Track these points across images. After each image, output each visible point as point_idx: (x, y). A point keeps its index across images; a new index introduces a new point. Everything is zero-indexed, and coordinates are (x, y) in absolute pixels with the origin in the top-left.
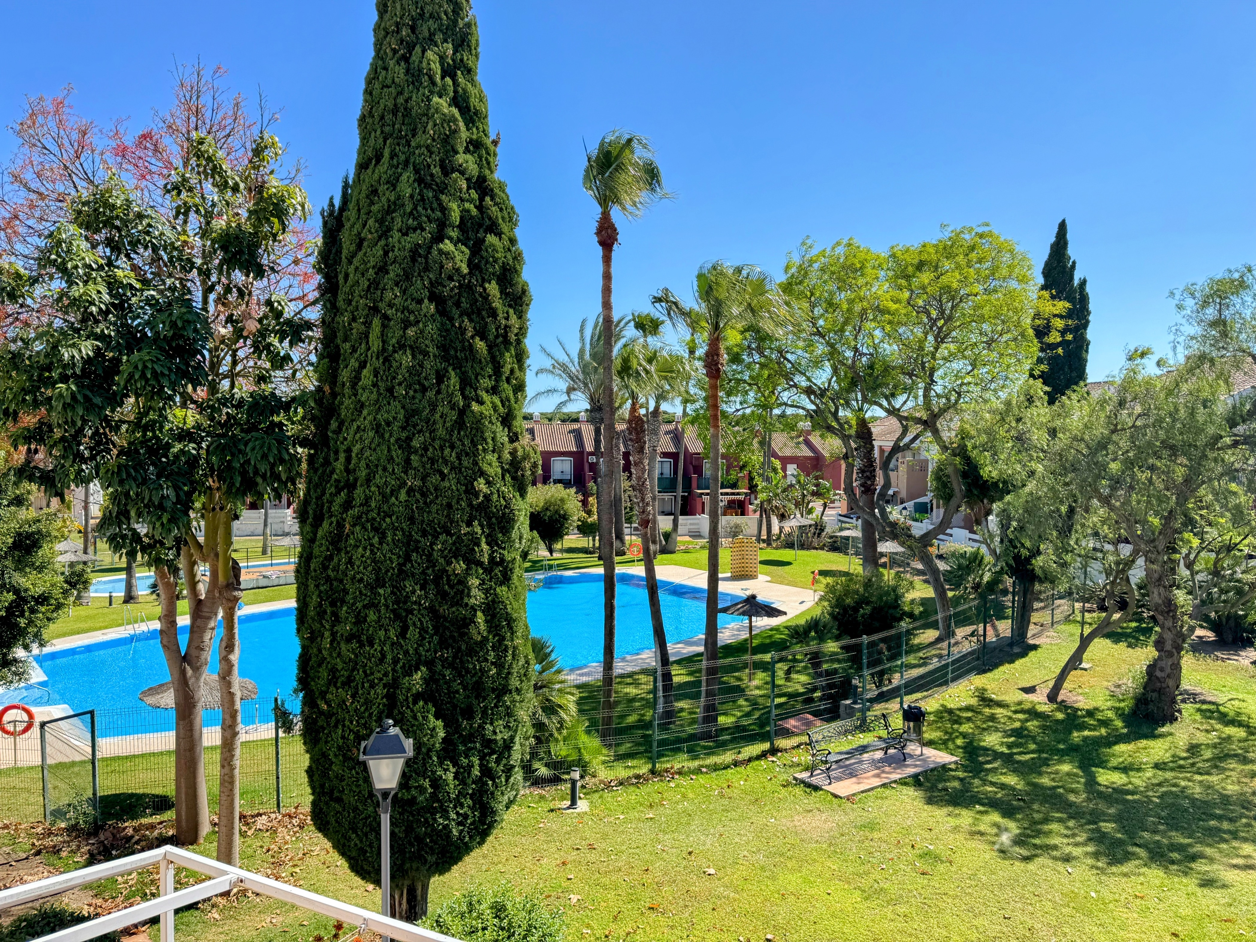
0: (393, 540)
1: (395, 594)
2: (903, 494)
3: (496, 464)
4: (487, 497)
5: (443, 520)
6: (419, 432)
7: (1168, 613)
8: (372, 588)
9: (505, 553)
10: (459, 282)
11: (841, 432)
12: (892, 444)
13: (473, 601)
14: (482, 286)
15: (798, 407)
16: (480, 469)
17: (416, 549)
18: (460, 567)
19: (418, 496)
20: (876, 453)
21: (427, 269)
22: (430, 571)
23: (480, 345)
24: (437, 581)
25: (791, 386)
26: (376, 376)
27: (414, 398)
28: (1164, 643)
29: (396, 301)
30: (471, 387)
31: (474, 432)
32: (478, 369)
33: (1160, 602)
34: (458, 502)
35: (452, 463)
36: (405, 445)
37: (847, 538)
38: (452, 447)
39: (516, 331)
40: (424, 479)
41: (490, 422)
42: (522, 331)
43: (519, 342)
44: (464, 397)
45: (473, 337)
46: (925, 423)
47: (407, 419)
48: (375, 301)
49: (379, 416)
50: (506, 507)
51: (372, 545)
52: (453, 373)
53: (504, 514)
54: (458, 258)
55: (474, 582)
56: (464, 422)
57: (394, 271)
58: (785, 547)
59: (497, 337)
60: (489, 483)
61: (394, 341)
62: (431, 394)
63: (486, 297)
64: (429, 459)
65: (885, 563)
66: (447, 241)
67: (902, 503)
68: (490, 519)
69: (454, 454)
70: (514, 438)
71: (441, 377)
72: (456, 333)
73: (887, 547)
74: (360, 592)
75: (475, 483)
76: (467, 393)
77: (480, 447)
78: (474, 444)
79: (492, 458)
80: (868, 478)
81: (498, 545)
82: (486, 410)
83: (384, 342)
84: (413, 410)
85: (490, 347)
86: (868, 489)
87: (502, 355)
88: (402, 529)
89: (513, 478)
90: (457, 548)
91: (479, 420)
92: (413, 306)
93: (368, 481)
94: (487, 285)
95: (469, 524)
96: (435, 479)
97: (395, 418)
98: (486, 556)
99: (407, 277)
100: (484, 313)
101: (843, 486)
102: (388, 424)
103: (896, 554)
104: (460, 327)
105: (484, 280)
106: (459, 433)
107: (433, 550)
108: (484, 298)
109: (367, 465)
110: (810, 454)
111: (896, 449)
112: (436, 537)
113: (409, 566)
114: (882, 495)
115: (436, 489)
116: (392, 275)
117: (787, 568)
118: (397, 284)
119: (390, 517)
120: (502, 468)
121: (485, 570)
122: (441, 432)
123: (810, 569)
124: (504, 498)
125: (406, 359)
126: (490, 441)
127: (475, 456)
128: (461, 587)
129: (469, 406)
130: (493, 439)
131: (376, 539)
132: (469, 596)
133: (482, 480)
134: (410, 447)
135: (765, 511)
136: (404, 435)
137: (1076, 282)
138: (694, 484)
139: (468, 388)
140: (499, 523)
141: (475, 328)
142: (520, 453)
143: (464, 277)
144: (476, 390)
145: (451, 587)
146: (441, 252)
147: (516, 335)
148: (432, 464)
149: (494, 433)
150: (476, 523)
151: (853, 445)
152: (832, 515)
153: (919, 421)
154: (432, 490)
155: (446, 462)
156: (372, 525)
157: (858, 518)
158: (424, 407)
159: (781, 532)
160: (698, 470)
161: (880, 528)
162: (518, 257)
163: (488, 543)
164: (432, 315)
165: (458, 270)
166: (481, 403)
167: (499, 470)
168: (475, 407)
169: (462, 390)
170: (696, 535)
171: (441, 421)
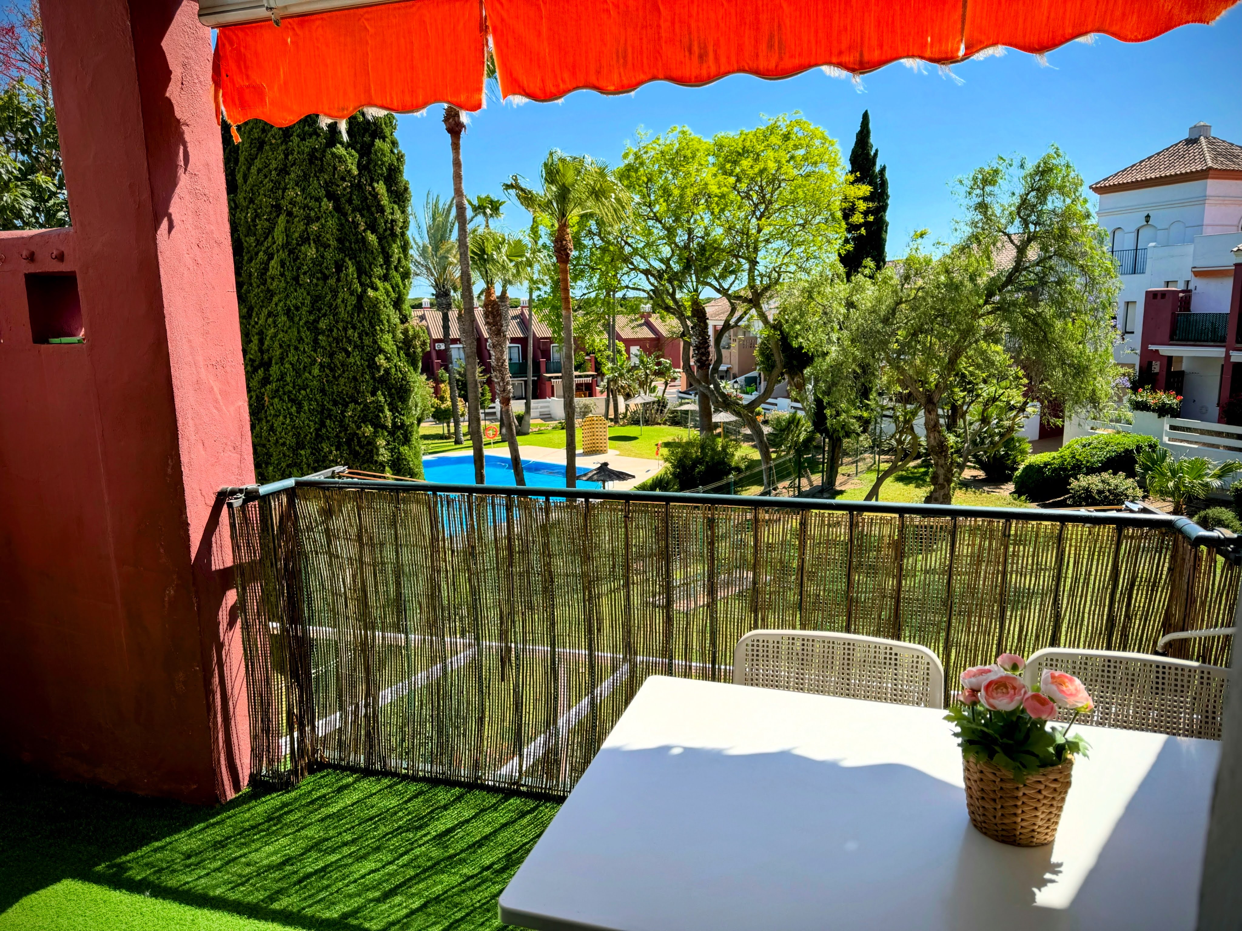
0: (309, 409)
1: (314, 454)
2: (735, 370)
3: (391, 342)
4: (387, 371)
5: (351, 391)
6: (325, 315)
7: (941, 453)
8: (294, 450)
9: (405, 418)
10: (350, 181)
11: (678, 311)
12: (722, 323)
13: (381, 458)
14: (371, 185)
15: (639, 290)
16: (379, 347)
17: (329, 416)
18: (368, 430)
19: (327, 371)
20: (711, 331)
21: (322, 170)
22: (342, 435)
23: (372, 238)
24: (349, 442)
25: (632, 269)
26: (283, 266)
27: (317, 285)
28: (938, 478)
29: (299, 199)
30: (366, 275)
31: (371, 314)
32: (371, 259)
33: (935, 444)
34: (362, 376)
35: (355, 342)
36: (313, 327)
37: (686, 412)
38: (354, 328)
39: (401, 225)
40: (331, 355)
41: (385, 306)
42: (405, 225)
43: (403, 234)
44: (362, 284)
45: (364, 231)
46: (750, 301)
47: (313, 303)
48: (277, 199)
49: (288, 302)
50: (402, 379)
51: (291, 414)
52: (350, 263)
53: (401, 385)
54: (349, 161)
55: (381, 442)
56: (362, 307)
57: (295, 173)
58: (632, 424)
59: (385, 230)
60: (388, 359)
61: (297, 235)
62: (332, 281)
63: (375, 196)
64: (334, 339)
65: (719, 433)
66: (339, 146)
67: (734, 378)
68: (390, 389)
69: (356, 335)
70: (404, 319)
71: (339, 267)
72: (350, 228)
73: (721, 417)
74: (284, 455)
75: (377, 359)
76: (363, 280)
77: (378, 328)
78: (372, 326)
79: (388, 337)
80: (703, 354)
81: (398, 412)
82: (380, 295)
83: (287, 236)
84: (317, 296)
85: (380, 239)
86: (703, 364)
87: (390, 246)
88: (316, 400)
89: (407, 355)
90: (364, 415)
91: (375, 304)
92: (312, 204)
93: (282, 359)
94: (376, 185)
95: (373, 394)
96: (341, 356)
97: (303, 304)
98: (389, 420)
99: (305, 178)
100: (373, 209)
101: (682, 364)
102: (297, 308)
103: (729, 423)
104: (353, 221)
105: (372, 180)
106: (358, 316)
107: (344, 417)
108: (373, 196)
109: (281, 346)
110: (651, 335)
111: (727, 326)
112: (346, 406)
113: (324, 431)
114: (716, 369)
115: (342, 365)
116: (293, 175)
117: (633, 442)
118: (297, 185)
119: (305, 390)
120: (397, 346)
121: (389, 432)
122: (343, 315)
123: (654, 442)
124: (401, 371)
125: (311, 252)
126: (385, 322)
127: (374, 336)
128: (370, 447)
129: (364, 292)
130: (388, 321)
131: (294, 408)
132: (378, 455)
133: (382, 356)
134: (316, 328)
135: (612, 392)
136: (312, 318)
137: (877, 169)
138: (543, 367)
139: (364, 276)
140: (398, 393)
141: (366, 223)
142: (411, 333)
143: (354, 178)
144: (370, 277)
145: (362, 447)
146: (333, 154)
147: (401, 228)
148: (338, 343)
149: (388, 316)
150: (379, 393)
151: (689, 323)
152: (673, 393)
153: (745, 300)
154: (339, 365)
155: (349, 341)
156: (289, 397)
157: (696, 394)
158: (326, 294)
159: (627, 410)
160: (546, 354)
161: (714, 398)
162: (400, 158)
163: (390, 410)
164: (330, 212)
165: (349, 172)
166: (376, 289)
167: (395, 347)
168: (371, 293)
169: (359, 278)
170: (547, 417)
171: (343, 306)
